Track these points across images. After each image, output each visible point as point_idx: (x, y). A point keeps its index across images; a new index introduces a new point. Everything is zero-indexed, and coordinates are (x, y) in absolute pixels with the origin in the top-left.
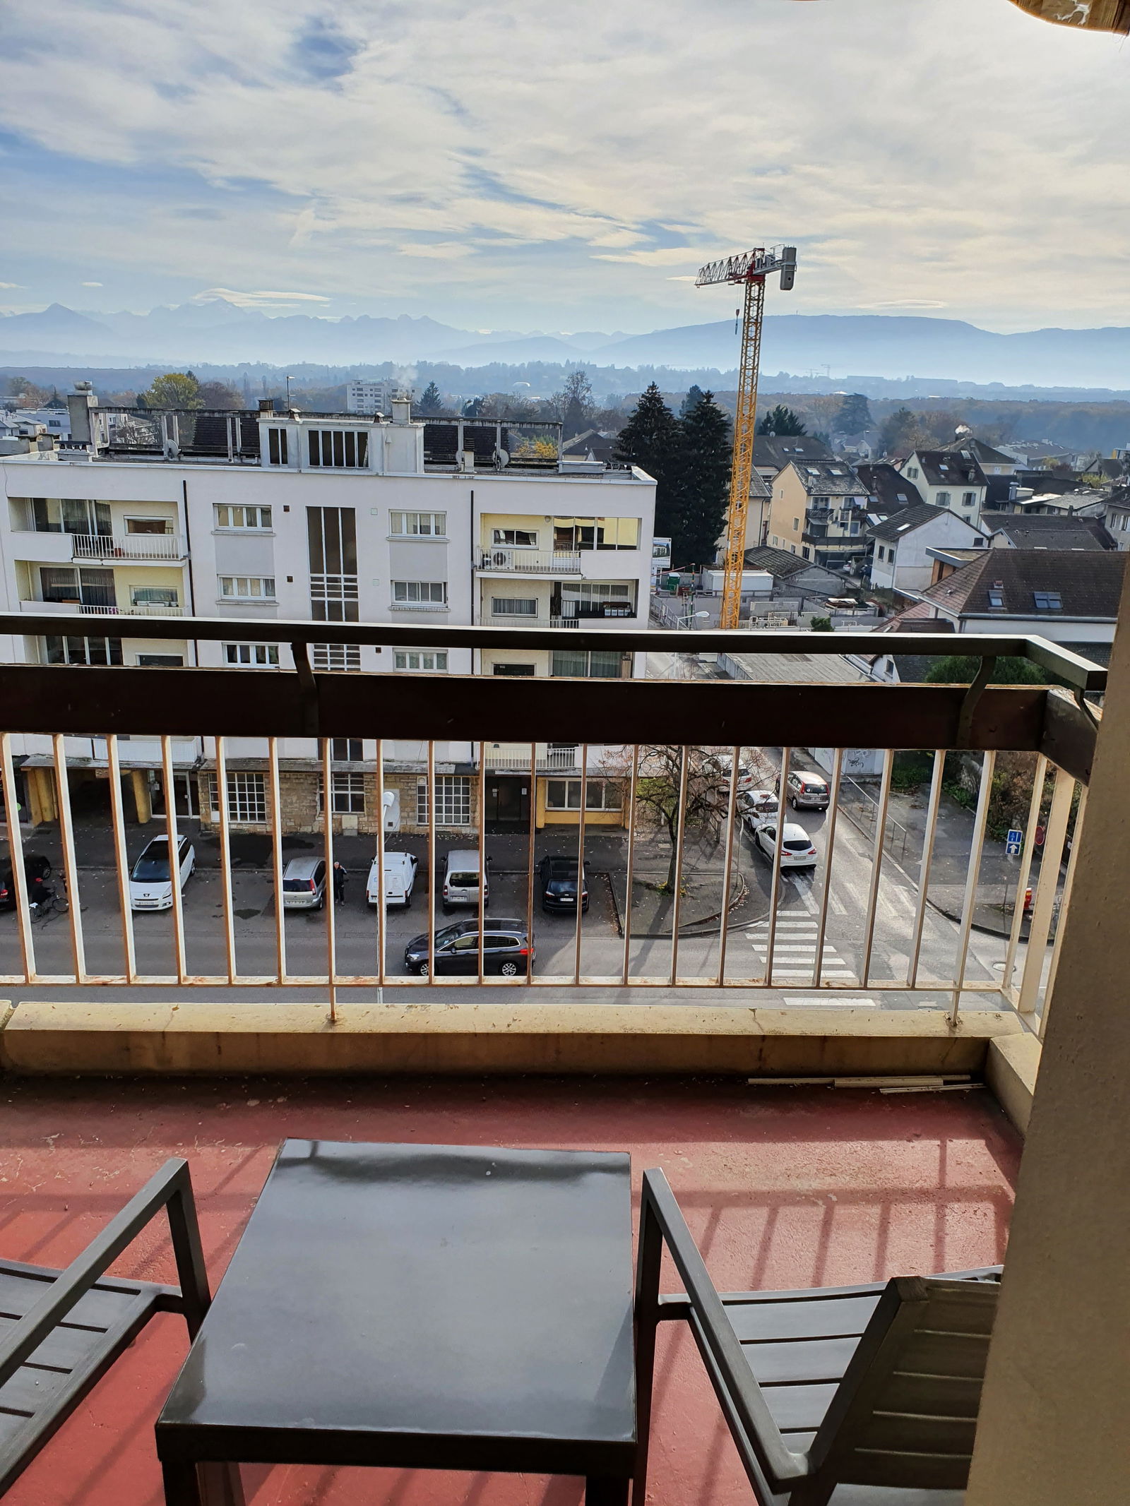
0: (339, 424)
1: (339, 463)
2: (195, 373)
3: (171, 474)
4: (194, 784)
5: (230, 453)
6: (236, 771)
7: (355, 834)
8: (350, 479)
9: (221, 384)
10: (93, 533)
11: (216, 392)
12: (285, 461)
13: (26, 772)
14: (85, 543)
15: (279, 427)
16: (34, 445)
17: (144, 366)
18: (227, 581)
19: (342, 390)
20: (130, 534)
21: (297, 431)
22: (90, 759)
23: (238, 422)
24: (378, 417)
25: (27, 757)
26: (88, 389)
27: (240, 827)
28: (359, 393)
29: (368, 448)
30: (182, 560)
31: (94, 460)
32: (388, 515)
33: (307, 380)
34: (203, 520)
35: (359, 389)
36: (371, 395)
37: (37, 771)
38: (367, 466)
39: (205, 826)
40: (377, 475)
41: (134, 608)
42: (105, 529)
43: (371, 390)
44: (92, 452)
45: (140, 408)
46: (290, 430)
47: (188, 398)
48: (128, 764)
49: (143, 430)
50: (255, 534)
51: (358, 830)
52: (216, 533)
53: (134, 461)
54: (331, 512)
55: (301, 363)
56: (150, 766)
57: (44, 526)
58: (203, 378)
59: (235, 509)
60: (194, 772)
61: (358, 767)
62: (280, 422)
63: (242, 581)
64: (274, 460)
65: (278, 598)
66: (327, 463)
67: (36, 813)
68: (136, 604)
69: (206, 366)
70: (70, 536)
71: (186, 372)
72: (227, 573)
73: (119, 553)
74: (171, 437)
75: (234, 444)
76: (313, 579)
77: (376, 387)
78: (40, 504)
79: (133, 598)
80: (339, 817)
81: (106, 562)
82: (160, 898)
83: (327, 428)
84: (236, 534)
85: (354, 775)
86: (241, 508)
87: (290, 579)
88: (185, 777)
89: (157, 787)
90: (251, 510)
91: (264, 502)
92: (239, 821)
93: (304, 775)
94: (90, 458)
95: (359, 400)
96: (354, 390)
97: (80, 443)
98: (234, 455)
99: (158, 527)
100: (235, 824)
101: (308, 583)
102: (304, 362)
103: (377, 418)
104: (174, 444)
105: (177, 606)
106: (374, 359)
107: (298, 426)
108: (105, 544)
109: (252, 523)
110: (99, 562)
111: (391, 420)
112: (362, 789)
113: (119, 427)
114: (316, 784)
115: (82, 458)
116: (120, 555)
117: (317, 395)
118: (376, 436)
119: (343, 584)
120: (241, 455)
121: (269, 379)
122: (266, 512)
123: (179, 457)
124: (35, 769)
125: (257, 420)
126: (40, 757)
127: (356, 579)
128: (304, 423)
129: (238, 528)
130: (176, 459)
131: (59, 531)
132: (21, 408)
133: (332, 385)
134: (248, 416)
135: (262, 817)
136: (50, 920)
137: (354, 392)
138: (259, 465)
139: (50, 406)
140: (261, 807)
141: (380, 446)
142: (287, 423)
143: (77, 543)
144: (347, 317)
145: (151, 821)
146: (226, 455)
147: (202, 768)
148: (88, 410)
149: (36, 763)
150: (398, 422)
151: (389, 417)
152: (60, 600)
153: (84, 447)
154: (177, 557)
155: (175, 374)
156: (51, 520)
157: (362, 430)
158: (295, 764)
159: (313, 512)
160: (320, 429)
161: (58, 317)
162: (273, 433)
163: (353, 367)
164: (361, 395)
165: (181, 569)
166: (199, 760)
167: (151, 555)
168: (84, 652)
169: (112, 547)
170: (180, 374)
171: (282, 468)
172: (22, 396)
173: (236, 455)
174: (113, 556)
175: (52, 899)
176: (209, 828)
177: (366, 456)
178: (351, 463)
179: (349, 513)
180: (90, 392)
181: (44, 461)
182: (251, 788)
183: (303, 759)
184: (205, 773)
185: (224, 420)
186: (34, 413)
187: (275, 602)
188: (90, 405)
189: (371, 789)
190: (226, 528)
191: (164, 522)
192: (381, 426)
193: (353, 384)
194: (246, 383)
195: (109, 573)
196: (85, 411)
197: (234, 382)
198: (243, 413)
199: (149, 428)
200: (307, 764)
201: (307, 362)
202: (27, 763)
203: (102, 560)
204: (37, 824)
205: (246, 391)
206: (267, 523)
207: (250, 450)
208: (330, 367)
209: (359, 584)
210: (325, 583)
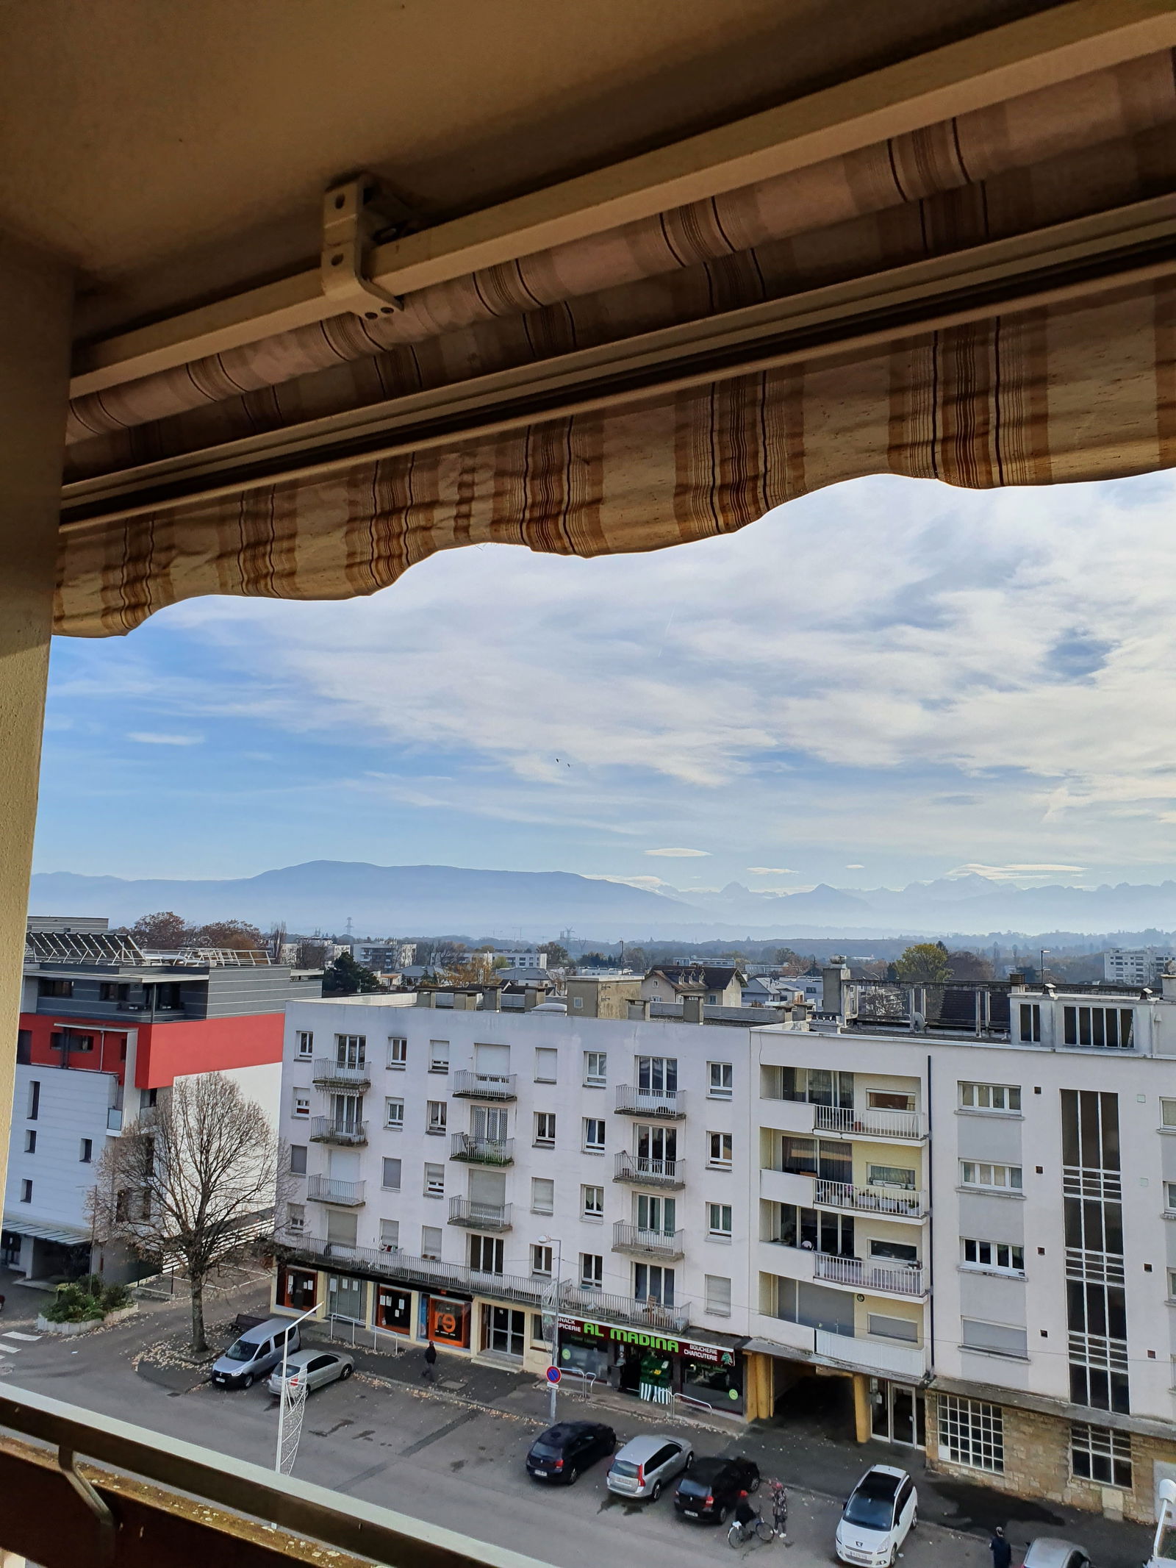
0: (1099, 1000)
1: (1099, 1042)
2: (945, 943)
3: (916, 1049)
4: (921, 1403)
5: (978, 1027)
6: (970, 1398)
7: (1120, 1518)
8: (1112, 1061)
9: (970, 953)
10: (836, 1105)
11: (966, 961)
12: (1037, 1039)
13: (746, 1356)
14: (828, 1114)
15: (1031, 1002)
16: (789, 1015)
17: (897, 937)
18: (968, 1168)
19: (1099, 959)
20: (871, 1108)
21: (1052, 1006)
22: (810, 1352)
23: (988, 995)
24: (1146, 993)
25: (749, 1339)
26: (842, 962)
27: (972, 1474)
28: (1118, 960)
29: (1134, 1026)
30: (922, 1139)
31: (843, 1031)
32: (1159, 1104)
33: (1061, 948)
34: (947, 1099)
35: (1117, 958)
36: (1132, 964)
37: (758, 1357)
38: (1132, 1046)
39: (932, 1462)
40: (1145, 1057)
41: (870, 1187)
42: (847, 1102)
43: (1132, 958)
44: (841, 1023)
45: (891, 976)
46: (1045, 1007)
47: (937, 968)
48: (851, 1366)
49: (892, 998)
50: (1001, 1116)
51: (1123, 1513)
52: (960, 1113)
53: (881, 1033)
54: (1089, 1097)
55: (1054, 932)
56: (873, 1373)
57: (790, 1094)
58: (952, 947)
59: (980, 1088)
60: (921, 1388)
61: (1122, 1422)
62: (1033, 997)
63: (985, 1169)
64: (1025, 1037)
65: (1025, 1190)
66: (1085, 1042)
67: (752, 1407)
68: (871, 1183)
69: (956, 936)
70: (812, 1107)
71: (937, 943)
72: (969, 1158)
73: (858, 1128)
74: (918, 1009)
75: (983, 1017)
76: (1066, 1172)
77: (1138, 956)
78: (789, 1073)
79: (870, 1176)
80: (1097, 1488)
81: (845, 1136)
82: (875, 1552)
83: (1086, 1005)
84: (981, 1116)
85: (1117, 1432)
86: (988, 1088)
87: (1039, 1170)
88: (911, 1392)
89: (880, 1401)
90: (998, 1090)
91: (1013, 1082)
92: (971, 1465)
93: (1052, 1420)
94: (839, 1029)
95: (1118, 969)
96: (1112, 958)
97: (830, 1014)
98: (982, 1029)
99: (900, 1102)
100: (966, 1468)
101: (1060, 1176)
102: (1057, 931)
103: (1144, 995)
104: (921, 1017)
105: (914, 1189)
106: (1134, 925)
107: (1053, 1003)
108: (846, 1117)
109: (999, 1103)
110: (837, 1135)
111: (1160, 995)
112: (1128, 1454)
113: (869, 994)
114: (1068, 1435)
115: (832, 1029)
116: (860, 1130)
117: (1071, 963)
118: (1142, 1014)
119: (1102, 1180)
120: (990, 1029)
121: (1020, 948)
122: (1015, 1092)
123: (925, 1030)
124: (755, 1354)
125: (1009, 995)
126: (763, 1341)
127: (1119, 1176)
128: (1060, 999)
129: (984, 1109)
130: (922, 1032)
131: (804, 1100)
132: (784, 976)
133: (1088, 954)
134: (999, 990)
135: (999, 1466)
136: (752, 1549)
137: (1112, 960)
138: (1008, 1041)
139: (808, 974)
140: (999, 1453)
141: (1147, 1025)
142: (1041, 998)
143: (819, 1114)
144: (1104, 885)
145: (871, 1441)
146: (973, 1029)
147: (932, 1386)
148: (841, 982)
149: (757, 1347)
150: (1170, 999)
151: (1157, 991)
152: (798, 1173)
153: (834, 1018)
154: (917, 1136)
155: (925, 944)
156: (798, 1089)
157: (1126, 1006)
158: (1041, 1401)
159: (1068, 1096)
160: (1078, 1006)
161: (825, 896)
162: (1025, 1008)
163: (1111, 935)
164: (1120, 964)
165: (920, 1149)
166: (927, 1375)
167: (890, 1132)
168: (816, 1229)
169: (852, 1120)
170: (931, 945)
171: (1034, 1047)
172: (786, 965)
173: (984, 1029)
174: (852, 1130)
175: (756, 1521)
176: (936, 1466)
177: (1131, 1035)
178: (1112, 1043)
179: (1111, 1099)
180: (844, 966)
181: (795, 1032)
182: (987, 1423)
183: (1051, 1398)
184: (934, 1393)
185: (973, 994)
186: (795, 980)
187: (1021, 1195)
188: (842, 978)
189: (1140, 1457)
190: (970, 1108)
191: (907, 1097)
192: (1150, 1004)
193: (1111, 952)
194: (996, 952)
195: (847, 1147)
196: (837, 983)
197: (983, 951)
198: (992, 986)
199: (897, 996)
200: (1056, 1405)
201: (1061, 931)
202: (748, 1346)
203: (841, 1133)
204: (750, 1420)
205: (996, 960)
206: (1015, 1105)
207: (1000, 1023)
208: (1086, 934)
209: (1122, 1182)
210: (1081, 1178)
